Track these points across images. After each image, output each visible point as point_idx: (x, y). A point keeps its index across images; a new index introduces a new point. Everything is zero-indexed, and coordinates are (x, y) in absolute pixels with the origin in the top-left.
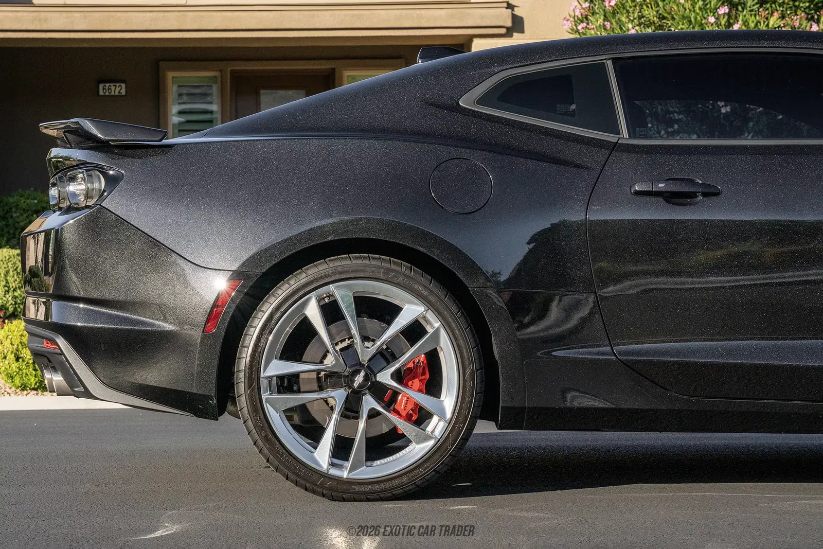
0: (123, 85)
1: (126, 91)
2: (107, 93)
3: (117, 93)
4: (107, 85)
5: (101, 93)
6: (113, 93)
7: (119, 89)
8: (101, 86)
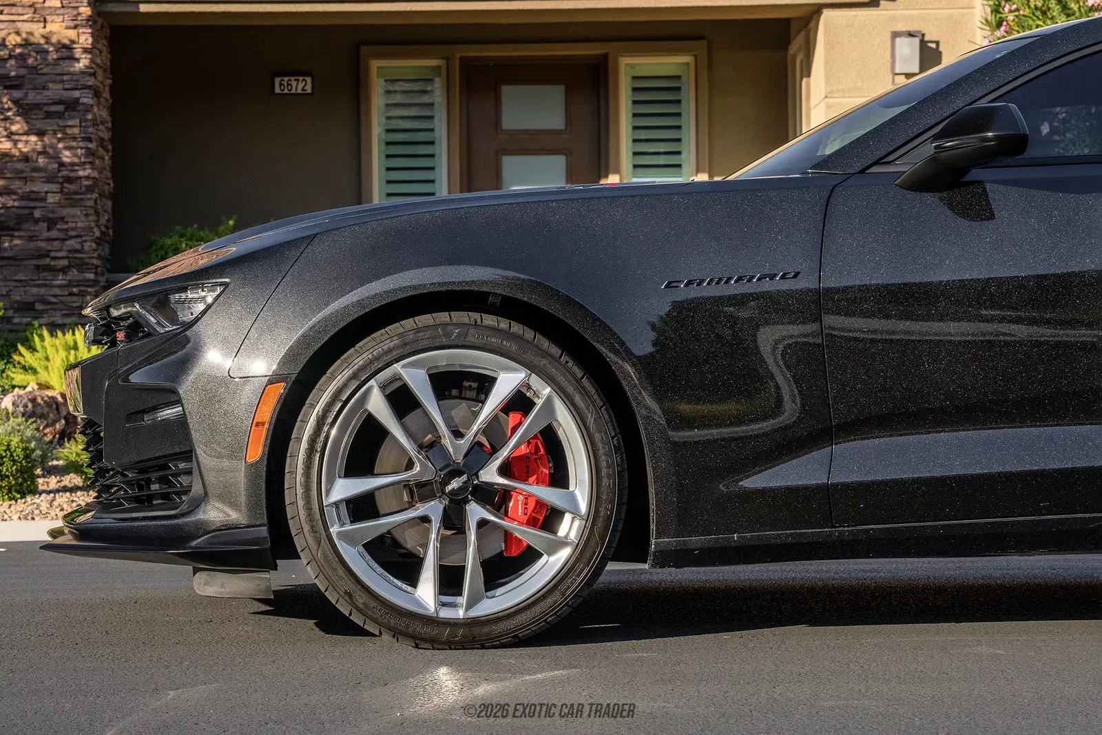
0: (309, 80)
1: (313, 87)
2: (286, 91)
3: (299, 91)
4: (286, 79)
5: (277, 90)
6: (293, 91)
7: (301, 85)
8: (277, 80)
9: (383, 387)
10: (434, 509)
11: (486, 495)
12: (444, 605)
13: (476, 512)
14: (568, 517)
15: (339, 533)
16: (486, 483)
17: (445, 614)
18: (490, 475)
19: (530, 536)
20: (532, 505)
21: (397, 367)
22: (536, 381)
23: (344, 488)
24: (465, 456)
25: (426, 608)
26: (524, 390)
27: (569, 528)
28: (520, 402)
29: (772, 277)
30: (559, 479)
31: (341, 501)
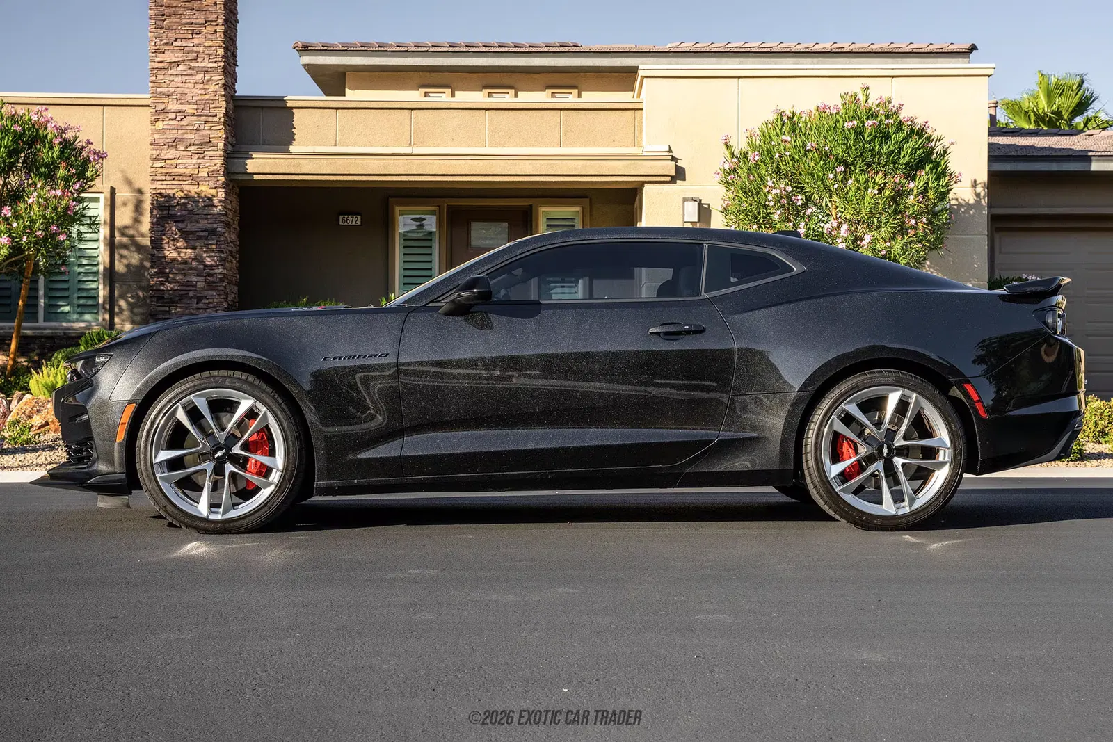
0: (359, 217)
1: (361, 222)
2: (346, 223)
3: (354, 223)
4: (346, 216)
5: (341, 223)
6: (350, 224)
7: (355, 220)
8: (341, 217)
9: (184, 407)
10: (209, 466)
11: (235, 459)
12: (212, 512)
13: (229, 468)
14: (274, 471)
15: (160, 477)
16: (235, 454)
17: (212, 517)
18: (237, 450)
19: (256, 480)
20: (259, 465)
21: (191, 397)
22: (259, 404)
23: (164, 455)
24: (225, 440)
25: (201, 514)
26: (254, 408)
27: (275, 477)
28: (251, 414)
29: (375, 356)
30: (272, 453)
31: (163, 461)
